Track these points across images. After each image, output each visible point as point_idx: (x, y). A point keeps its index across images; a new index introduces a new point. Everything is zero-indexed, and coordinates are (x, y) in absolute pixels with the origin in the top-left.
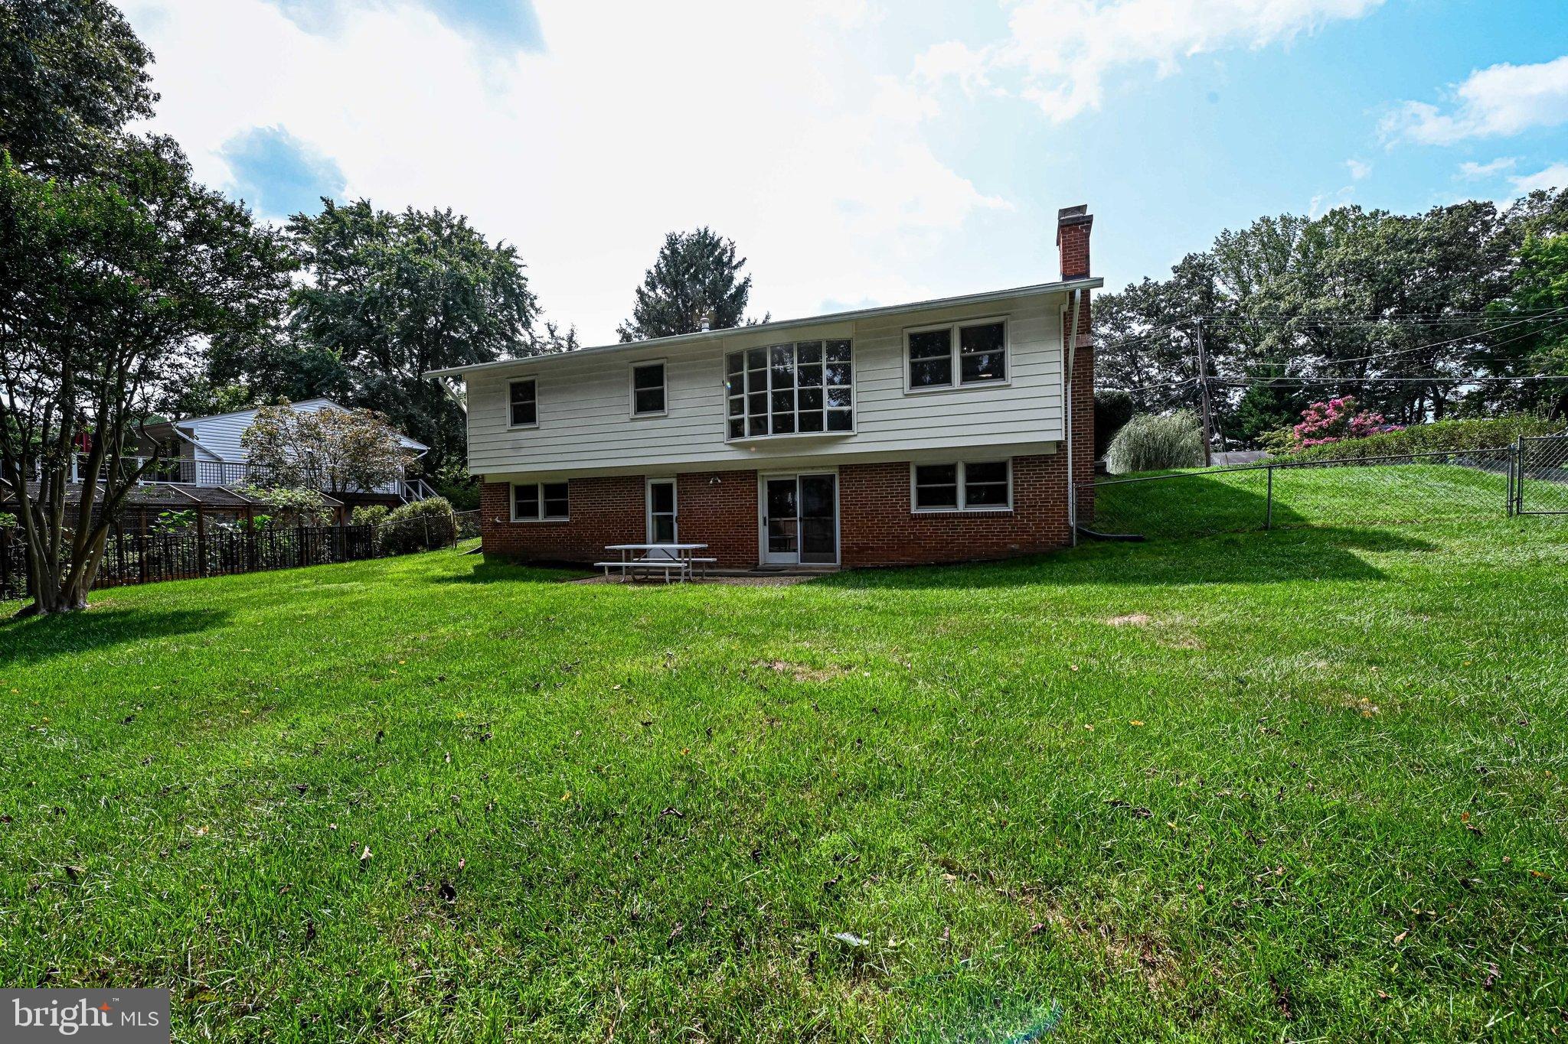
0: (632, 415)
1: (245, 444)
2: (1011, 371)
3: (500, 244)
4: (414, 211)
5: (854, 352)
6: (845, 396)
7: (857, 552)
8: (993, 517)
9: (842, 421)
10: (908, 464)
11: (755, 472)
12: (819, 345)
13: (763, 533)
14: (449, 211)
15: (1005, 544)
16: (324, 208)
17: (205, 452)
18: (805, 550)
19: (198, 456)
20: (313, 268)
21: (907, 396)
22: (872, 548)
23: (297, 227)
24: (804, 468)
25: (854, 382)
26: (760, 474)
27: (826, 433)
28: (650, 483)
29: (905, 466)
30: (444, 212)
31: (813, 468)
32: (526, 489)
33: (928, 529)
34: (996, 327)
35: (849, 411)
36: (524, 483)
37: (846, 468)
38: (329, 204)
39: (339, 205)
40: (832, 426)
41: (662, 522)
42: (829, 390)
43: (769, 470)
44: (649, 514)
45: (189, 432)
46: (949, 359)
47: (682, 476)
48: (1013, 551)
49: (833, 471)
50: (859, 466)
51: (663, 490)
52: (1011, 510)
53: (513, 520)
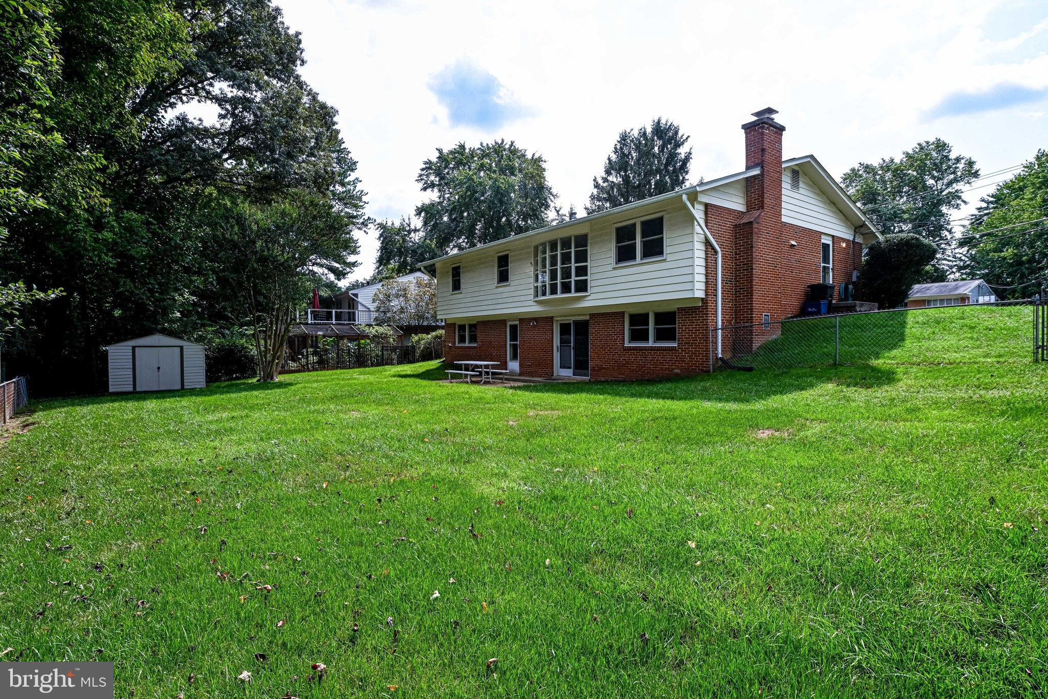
0: (496, 285)
1: (374, 301)
2: (667, 250)
3: (534, 154)
4: (485, 145)
5: (589, 241)
6: (582, 271)
7: (597, 371)
8: (666, 350)
9: (582, 287)
10: (623, 313)
11: (552, 318)
12: (570, 238)
13: (557, 356)
14: (503, 141)
15: (673, 369)
16: (438, 155)
17: (363, 305)
18: (576, 368)
19: (360, 308)
20: (436, 190)
21: (614, 269)
22: (605, 368)
23: (426, 168)
24: (575, 315)
25: (589, 261)
26: (555, 319)
27: (573, 294)
28: (509, 323)
29: (622, 314)
30: (500, 142)
31: (578, 315)
32: (462, 328)
33: (632, 358)
34: (660, 220)
35: (587, 280)
36: (462, 323)
37: (592, 316)
38: (440, 151)
39: (445, 151)
40: (578, 290)
41: (514, 348)
42: (576, 267)
43: (557, 317)
44: (508, 343)
45: (356, 295)
46: (635, 243)
47: (521, 320)
48: (677, 374)
49: (587, 318)
50: (599, 314)
51: (514, 328)
52: (676, 345)
53: (457, 344)
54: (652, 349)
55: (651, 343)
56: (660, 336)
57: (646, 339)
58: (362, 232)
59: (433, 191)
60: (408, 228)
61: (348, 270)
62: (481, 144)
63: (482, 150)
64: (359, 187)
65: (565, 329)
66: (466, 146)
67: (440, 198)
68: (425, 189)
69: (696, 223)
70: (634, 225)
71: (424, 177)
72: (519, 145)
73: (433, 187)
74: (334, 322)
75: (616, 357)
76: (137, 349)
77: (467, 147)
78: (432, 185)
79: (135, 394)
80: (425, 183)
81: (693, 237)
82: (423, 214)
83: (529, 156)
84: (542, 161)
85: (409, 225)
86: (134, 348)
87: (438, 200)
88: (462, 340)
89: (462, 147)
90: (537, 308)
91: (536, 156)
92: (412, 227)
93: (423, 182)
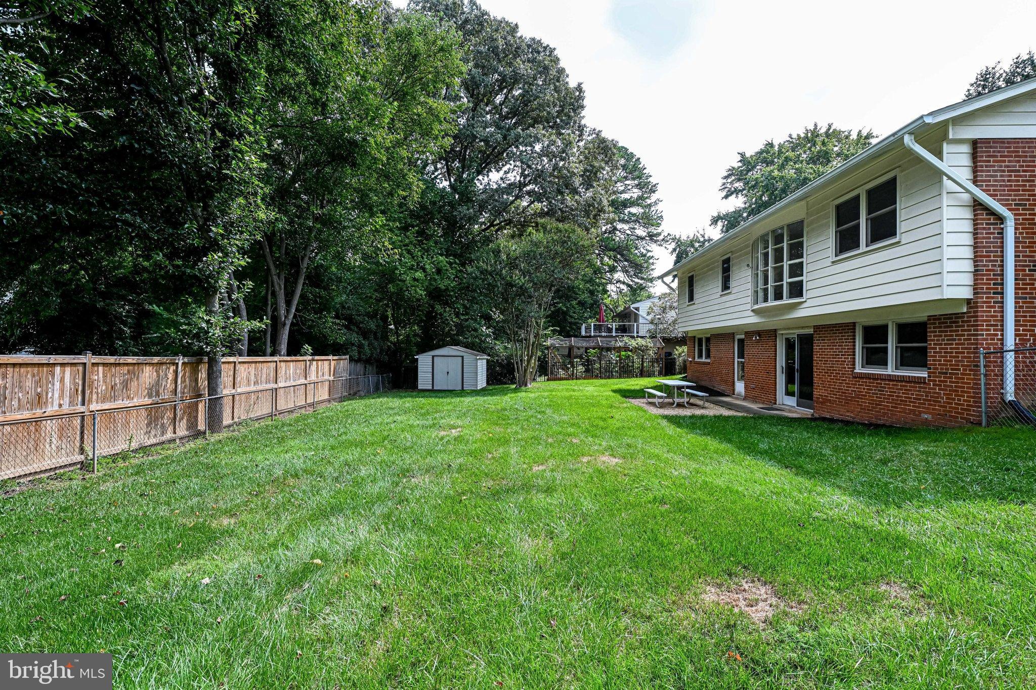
0: (720, 293)
2: (901, 227)
4: (795, 136)
5: (805, 230)
6: (797, 270)
7: (821, 403)
8: (909, 382)
9: (797, 290)
10: (854, 324)
11: (775, 330)
12: (782, 229)
13: (781, 379)
14: (816, 125)
15: (920, 412)
16: (739, 158)
17: (644, 317)
18: (800, 396)
19: (641, 320)
20: (741, 195)
21: (833, 263)
22: (830, 401)
23: (729, 175)
24: (796, 328)
25: (805, 256)
26: (780, 332)
27: (786, 301)
28: (736, 338)
31: (799, 328)
32: (700, 340)
33: (864, 389)
34: (892, 182)
35: (802, 281)
36: (700, 336)
37: (817, 328)
38: (742, 155)
39: (748, 155)
40: (792, 295)
41: (742, 366)
42: (790, 265)
43: (780, 329)
44: (736, 360)
45: (637, 309)
46: (859, 224)
47: (746, 333)
48: (926, 422)
49: (811, 331)
50: (824, 327)
51: (741, 341)
52: (925, 374)
53: (696, 359)
54: (890, 378)
55: (890, 370)
56: (905, 361)
57: (884, 363)
58: (663, 248)
59: (737, 197)
60: (702, 239)
61: (650, 284)
62: (790, 136)
63: (792, 142)
64: (660, 207)
65: (790, 345)
66: (774, 143)
67: (745, 203)
68: (726, 197)
69: (945, 178)
70: (857, 198)
71: (728, 186)
72: (838, 126)
73: (737, 194)
74: (614, 334)
75: (844, 387)
76: (435, 358)
77: (776, 143)
78: (737, 192)
79: (433, 392)
80: (729, 191)
81: (941, 201)
82: (720, 224)
83: (854, 136)
84: (873, 137)
85: (703, 236)
86: (433, 357)
87: (743, 206)
88: (700, 356)
89: (771, 145)
90: (754, 319)
91: (864, 133)
92: (706, 238)
93: (727, 189)
